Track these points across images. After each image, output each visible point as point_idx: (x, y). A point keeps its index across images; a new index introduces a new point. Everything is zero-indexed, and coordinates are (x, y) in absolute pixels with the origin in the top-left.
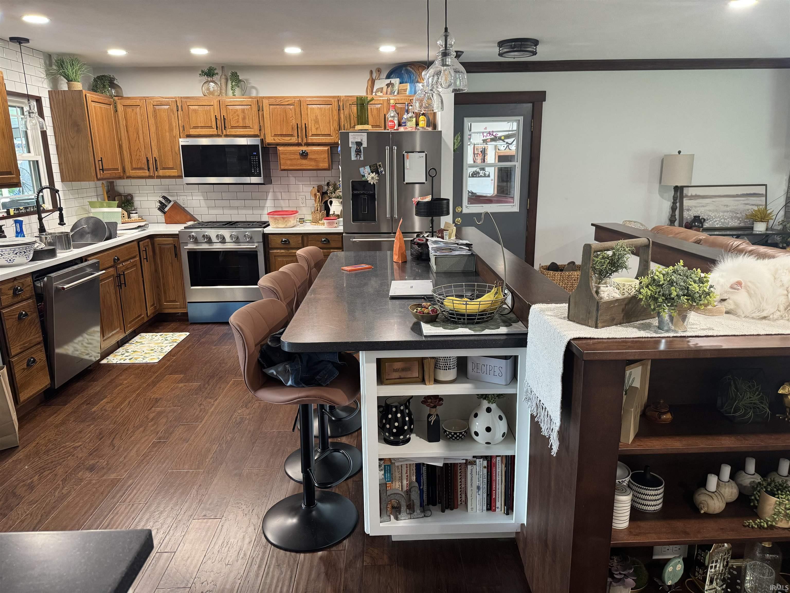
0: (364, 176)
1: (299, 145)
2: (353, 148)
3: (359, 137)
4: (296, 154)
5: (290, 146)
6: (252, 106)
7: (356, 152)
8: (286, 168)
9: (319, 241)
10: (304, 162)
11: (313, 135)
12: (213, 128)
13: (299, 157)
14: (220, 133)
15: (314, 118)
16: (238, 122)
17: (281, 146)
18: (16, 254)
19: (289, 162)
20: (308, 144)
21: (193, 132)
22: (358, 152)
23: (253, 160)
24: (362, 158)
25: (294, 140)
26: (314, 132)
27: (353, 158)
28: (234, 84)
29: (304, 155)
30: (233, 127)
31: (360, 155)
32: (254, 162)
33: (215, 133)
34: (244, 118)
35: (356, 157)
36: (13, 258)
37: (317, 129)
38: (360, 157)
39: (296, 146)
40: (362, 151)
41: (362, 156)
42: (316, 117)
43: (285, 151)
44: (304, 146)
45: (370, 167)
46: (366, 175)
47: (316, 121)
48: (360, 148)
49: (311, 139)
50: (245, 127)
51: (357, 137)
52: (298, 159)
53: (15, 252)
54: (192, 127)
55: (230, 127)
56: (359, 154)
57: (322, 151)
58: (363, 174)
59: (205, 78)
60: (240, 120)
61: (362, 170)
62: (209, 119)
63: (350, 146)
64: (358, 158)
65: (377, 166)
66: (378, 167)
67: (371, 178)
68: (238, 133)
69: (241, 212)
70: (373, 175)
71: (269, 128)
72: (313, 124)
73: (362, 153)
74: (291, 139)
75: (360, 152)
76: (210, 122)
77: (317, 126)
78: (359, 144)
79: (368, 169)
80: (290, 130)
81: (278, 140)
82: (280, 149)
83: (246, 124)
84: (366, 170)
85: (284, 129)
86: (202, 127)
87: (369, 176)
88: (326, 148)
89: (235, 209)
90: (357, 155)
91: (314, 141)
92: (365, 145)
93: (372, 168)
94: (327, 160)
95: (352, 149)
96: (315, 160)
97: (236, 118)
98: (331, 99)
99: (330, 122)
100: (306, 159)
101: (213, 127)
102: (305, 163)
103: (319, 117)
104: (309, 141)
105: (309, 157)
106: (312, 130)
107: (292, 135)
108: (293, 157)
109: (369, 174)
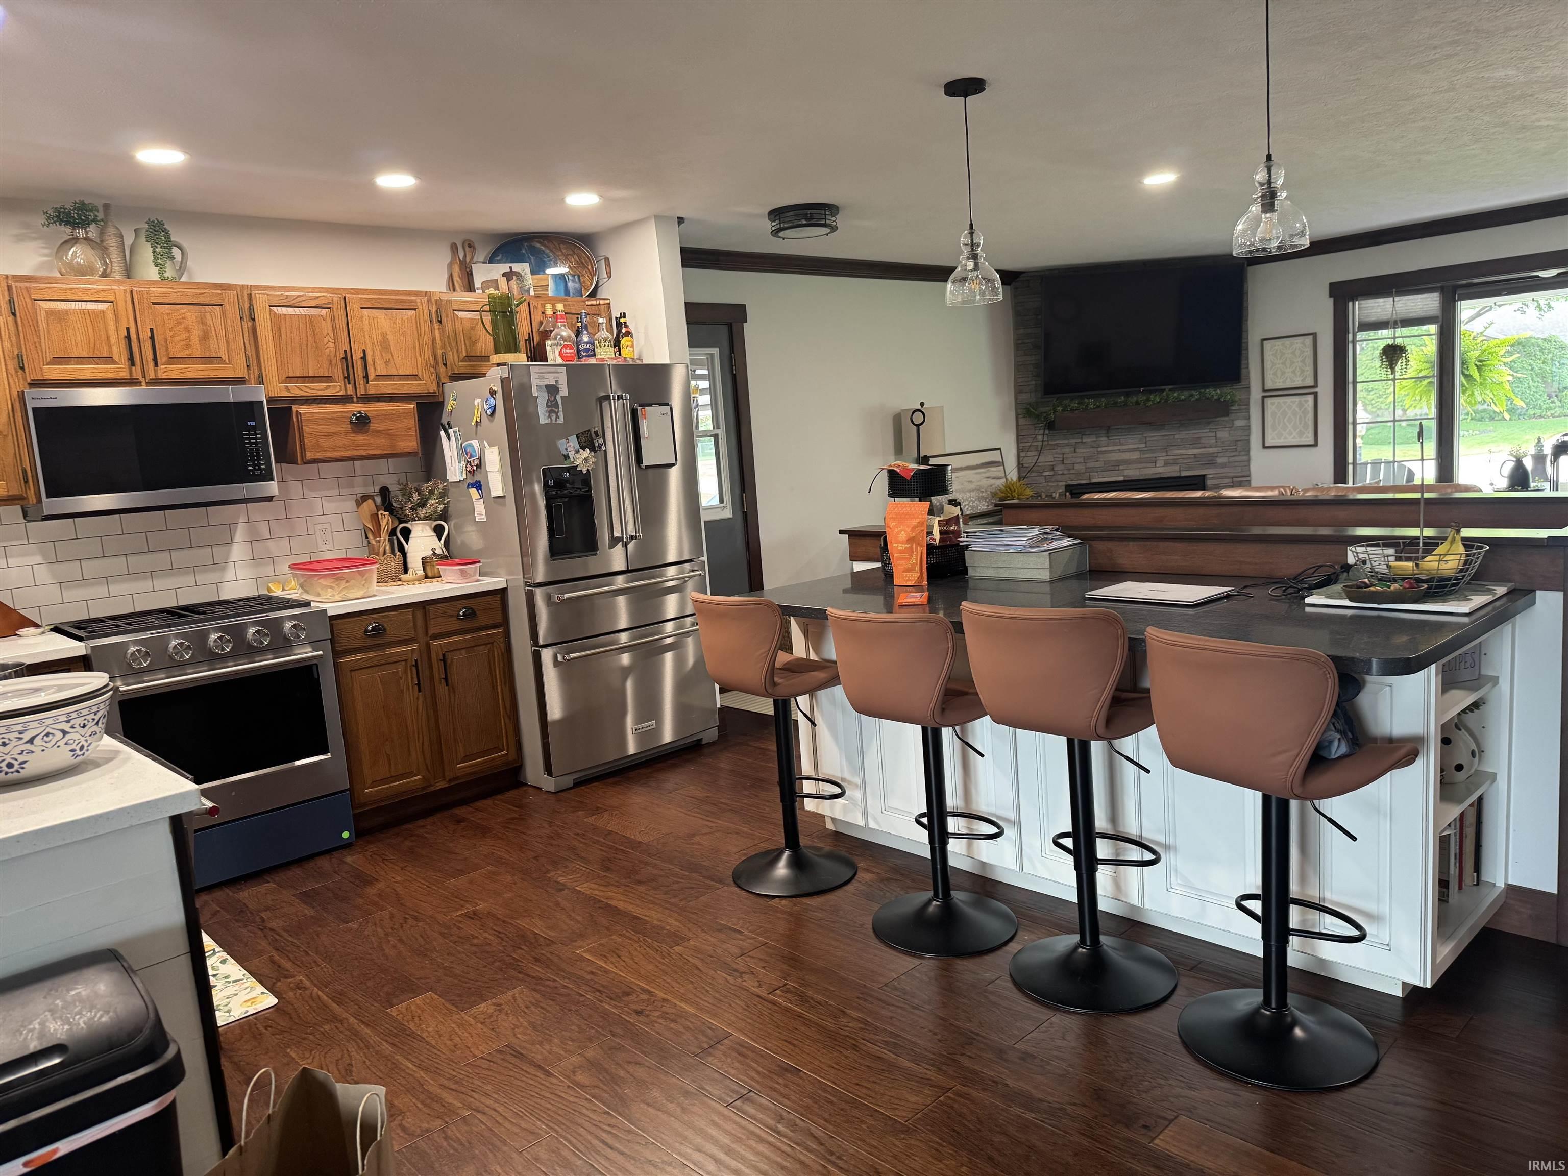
0: (566, 457)
1: (345, 399)
2: (542, 399)
3: (552, 376)
4: (343, 423)
5: (325, 403)
6: (227, 306)
7: (548, 406)
8: (319, 455)
9: (452, 616)
10: (361, 439)
11: (379, 377)
12: (114, 362)
13: (349, 427)
14: (137, 373)
15: (380, 338)
16: (188, 346)
17: (303, 404)
18: (31, 741)
19: (325, 442)
20: (367, 399)
21: (54, 372)
22: (552, 406)
23: (249, 439)
24: (561, 420)
25: (336, 388)
26: (382, 370)
27: (543, 419)
28: (158, 250)
29: (361, 423)
30: (172, 360)
31: (557, 413)
32: (251, 444)
33: (124, 374)
34: (205, 337)
35: (549, 417)
36: (21, 758)
37: (387, 363)
38: (557, 417)
39: (337, 403)
40: (560, 406)
41: (561, 414)
42: (384, 335)
43: (316, 417)
44: (358, 402)
45: (578, 438)
46: (571, 455)
47: (385, 345)
48: (555, 398)
49: (375, 387)
50: (208, 359)
51: (546, 376)
52: (346, 433)
53: (27, 736)
54: (49, 357)
55: (164, 359)
56: (554, 412)
57: (404, 414)
58: (565, 453)
59: (66, 231)
60: (195, 340)
61: (562, 444)
62: (104, 337)
63: (535, 393)
64: (554, 418)
65: (591, 435)
66: (594, 436)
67: (582, 459)
68: (190, 375)
69: (159, 584)
70: (586, 453)
71: (274, 361)
72: (377, 353)
73: (561, 410)
74: (327, 388)
75: (557, 406)
76: (105, 348)
77: (387, 357)
78: (552, 390)
79: (573, 443)
80: (326, 365)
81: (298, 390)
82: (302, 411)
83: (210, 351)
84: (571, 443)
85: (310, 363)
86: (80, 360)
87: (578, 456)
88: (411, 406)
89: (145, 578)
90: (550, 412)
91: (384, 390)
92: (564, 391)
93: (582, 439)
94: (413, 432)
95: (539, 401)
96: (386, 433)
97: (184, 336)
98: (413, 298)
99: (415, 348)
100: (367, 432)
101: (116, 358)
102: (363, 442)
103: (390, 337)
104: (372, 391)
105: (374, 426)
106: (378, 367)
107: (328, 378)
108: (335, 428)
109: (577, 452)
